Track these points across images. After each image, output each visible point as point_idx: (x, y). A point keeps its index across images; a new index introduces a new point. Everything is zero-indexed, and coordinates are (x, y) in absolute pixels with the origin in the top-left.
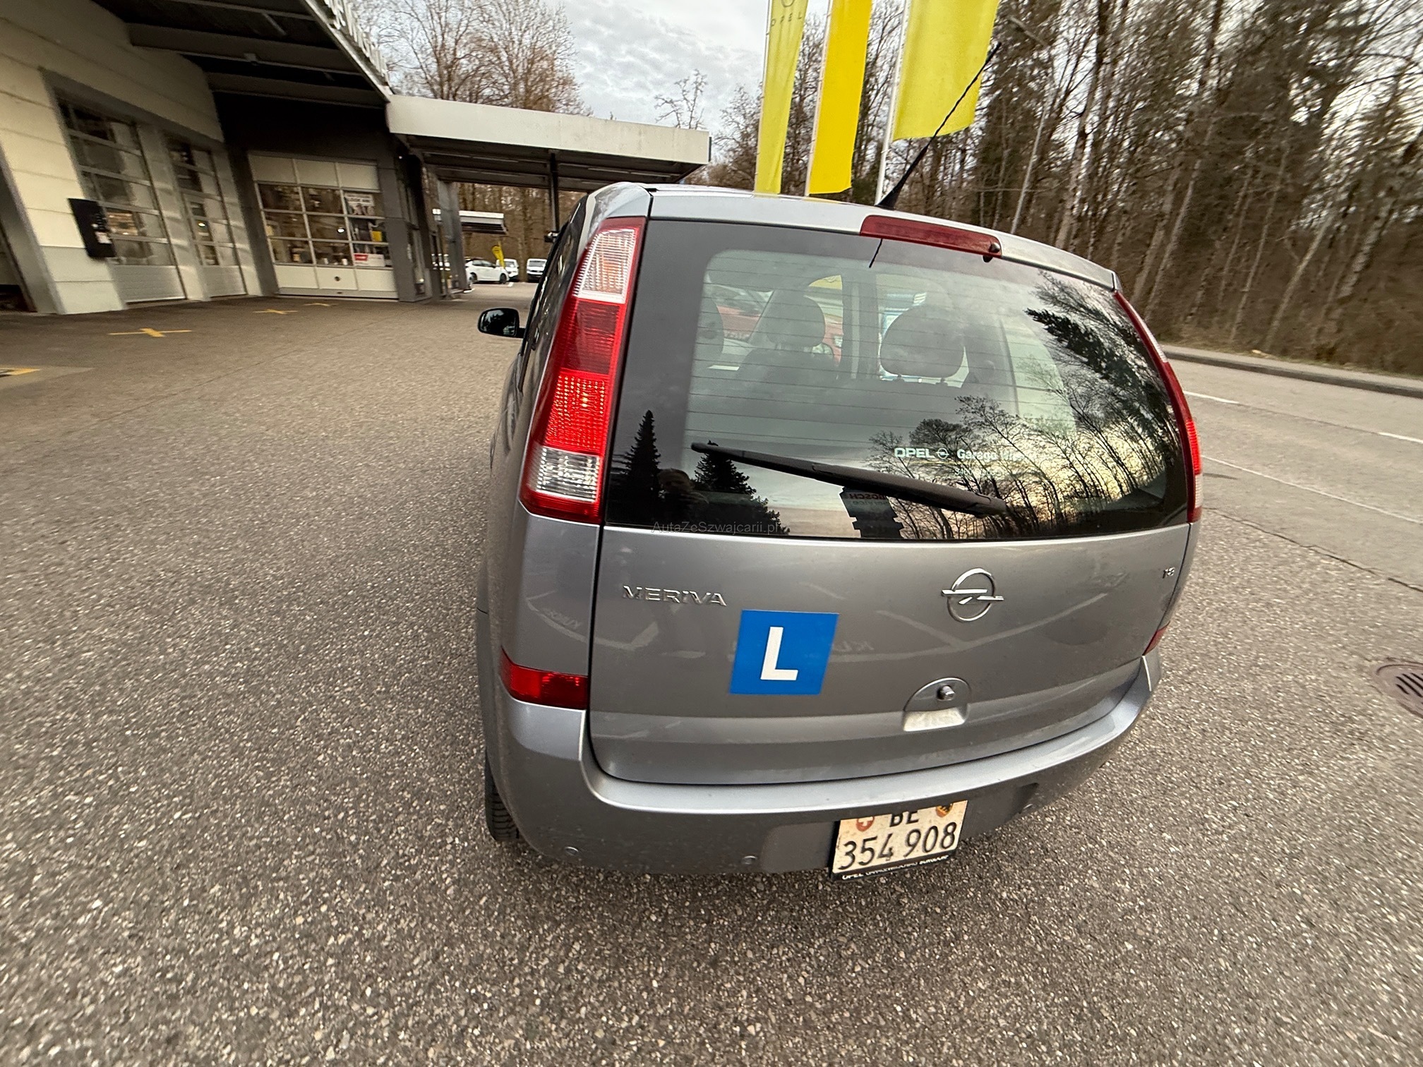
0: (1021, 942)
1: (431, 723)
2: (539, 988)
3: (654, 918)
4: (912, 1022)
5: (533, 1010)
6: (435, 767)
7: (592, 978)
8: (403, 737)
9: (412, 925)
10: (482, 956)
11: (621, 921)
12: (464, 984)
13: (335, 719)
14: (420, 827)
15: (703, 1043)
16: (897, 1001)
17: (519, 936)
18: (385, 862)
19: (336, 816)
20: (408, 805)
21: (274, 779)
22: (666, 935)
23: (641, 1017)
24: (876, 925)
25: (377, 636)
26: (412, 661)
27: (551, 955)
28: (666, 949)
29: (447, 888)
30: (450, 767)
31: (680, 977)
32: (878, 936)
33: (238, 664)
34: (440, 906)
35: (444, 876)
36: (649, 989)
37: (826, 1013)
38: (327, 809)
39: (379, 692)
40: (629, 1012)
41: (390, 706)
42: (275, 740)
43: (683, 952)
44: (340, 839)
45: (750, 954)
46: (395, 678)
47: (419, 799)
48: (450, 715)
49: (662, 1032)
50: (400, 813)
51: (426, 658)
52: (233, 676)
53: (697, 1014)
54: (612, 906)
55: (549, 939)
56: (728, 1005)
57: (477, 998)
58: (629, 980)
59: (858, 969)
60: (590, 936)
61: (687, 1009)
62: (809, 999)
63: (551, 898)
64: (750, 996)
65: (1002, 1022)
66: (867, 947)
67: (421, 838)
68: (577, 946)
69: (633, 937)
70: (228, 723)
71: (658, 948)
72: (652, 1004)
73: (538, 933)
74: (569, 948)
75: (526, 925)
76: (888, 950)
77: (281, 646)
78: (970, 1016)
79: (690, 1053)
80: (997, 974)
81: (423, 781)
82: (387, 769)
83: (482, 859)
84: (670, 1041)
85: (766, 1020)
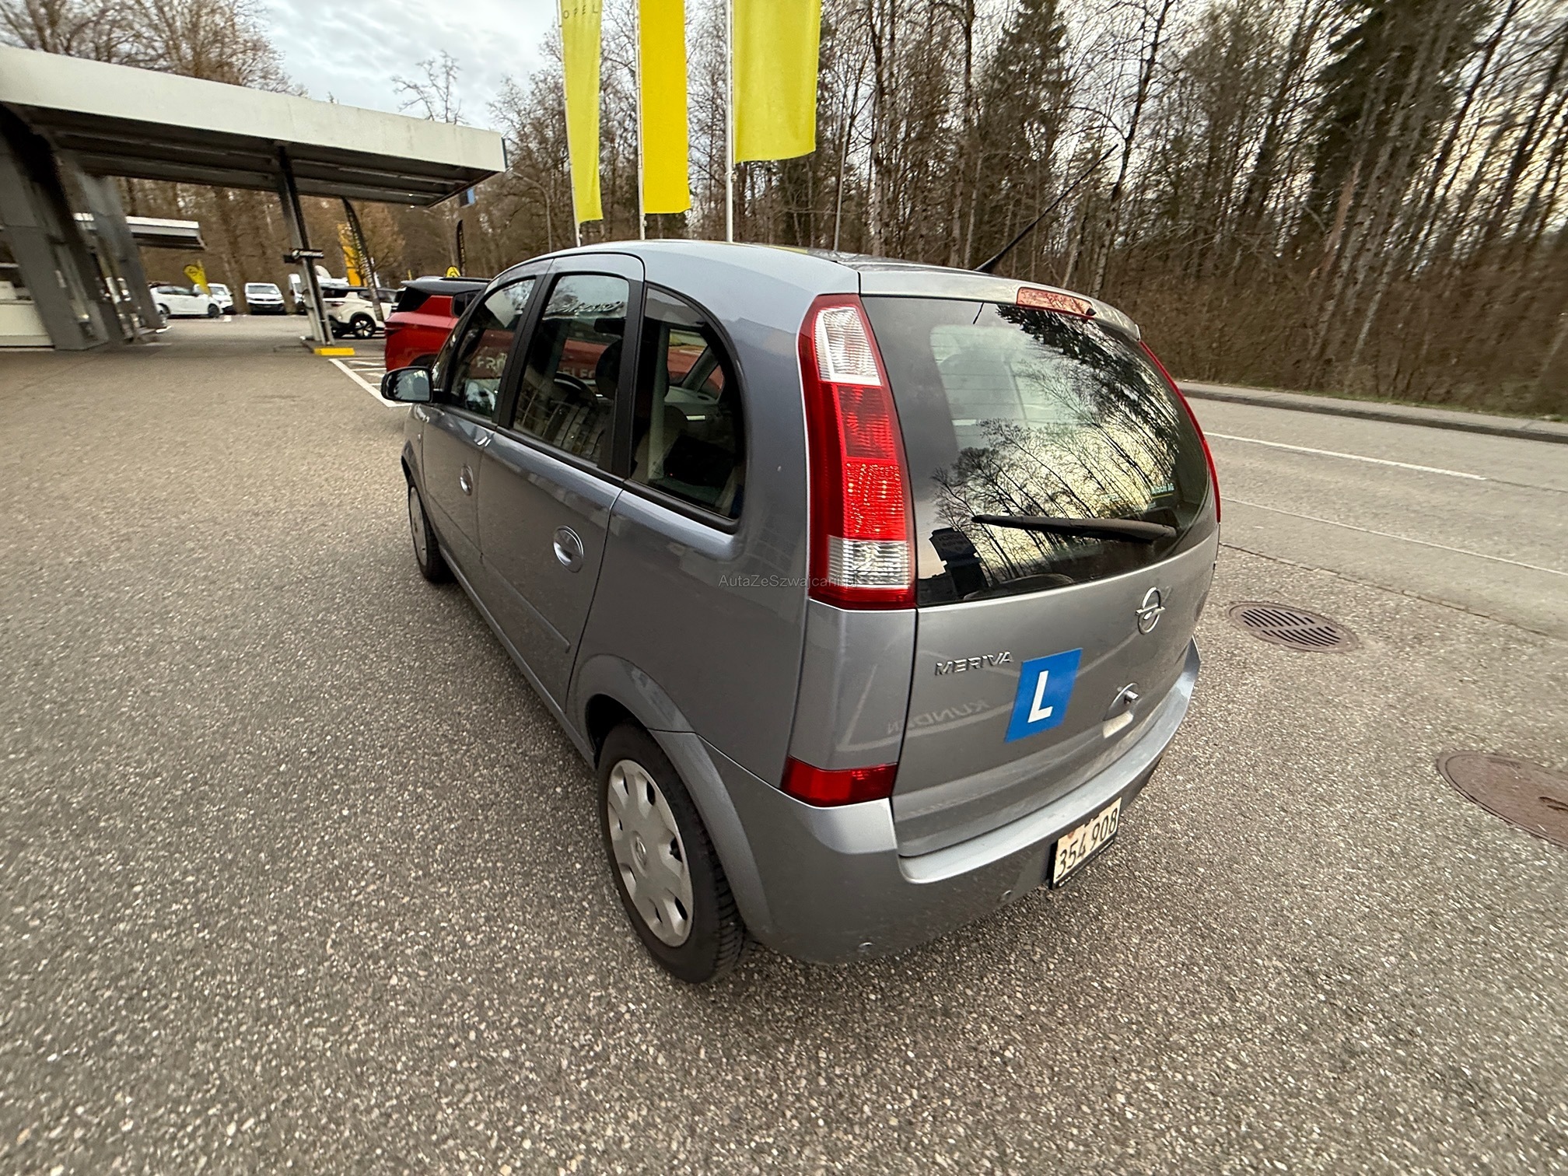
0: (1140, 896)
1: (510, 892)
2: (814, 1110)
3: (873, 997)
4: (1109, 990)
5: (822, 1132)
6: (550, 938)
7: (855, 1076)
8: (487, 919)
9: (644, 1112)
10: (738, 1107)
11: (846, 1013)
12: (740, 1143)
13: (380, 928)
14: (580, 1009)
15: (979, 1085)
16: (1092, 979)
17: (761, 1071)
18: (565, 1063)
19: (466, 1038)
20: (547, 992)
21: (346, 1030)
22: (894, 1009)
23: (918, 1089)
24: (1043, 925)
25: (364, 811)
26: (435, 828)
27: (804, 1073)
28: (901, 1020)
29: (655, 1058)
30: (568, 932)
31: (927, 1038)
32: (1050, 933)
33: (175, 907)
34: (660, 1080)
35: (644, 1047)
36: (908, 1061)
37: (1051, 1013)
38: (448, 1035)
39: (417, 878)
40: (905, 1090)
41: (444, 890)
42: (309, 984)
43: (916, 1017)
44: (491, 1062)
45: (969, 992)
46: (426, 856)
47: (557, 980)
48: (528, 875)
49: (943, 1093)
50: (544, 1004)
51: (451, 820)
52: (179, 924)
53: (961, 1063)
54: (831, 1003)
55: (793, 1059)
56: (979, 1043)
57: (761, 1150)
58: (887, 1062)
59: (1052, 966)
60: (829, 1040)
61: (949, 1063)
62: (1033, 1008)
63: (768, 1021)
64: (990, 1028)
65: (1163, 962)
66: (1047, 946)
67: (589, 1020)
68: (822, 1054)
69: (865, 1021)
70: (219, 986)
71: (893, 1022)
72: (920, 1074)
73: (778, 1059)
74: (817, 1061)
75: (762, 1058)
76: (1063, 942)
77: (227, 866)
78: (1142, 967)
79: (976, 1099)
80: (1139, 927)
81: (546, 958)
82: (493, 962)
83: (672, 1013)
84: (954, 1098)
85: (1014, 1040)
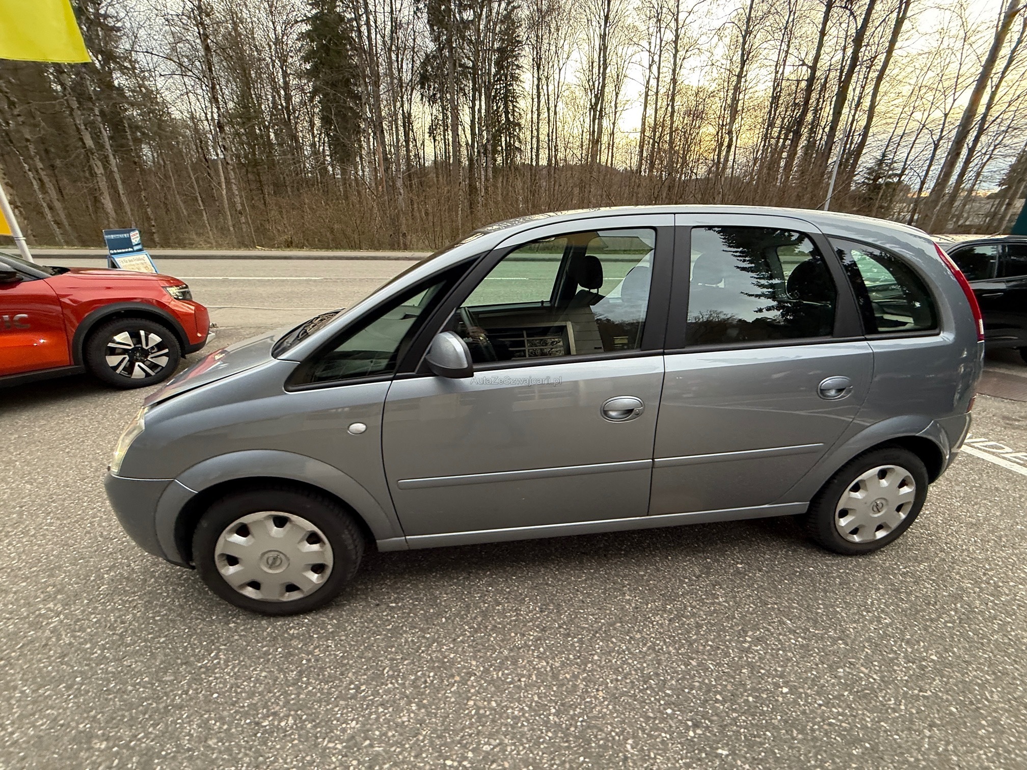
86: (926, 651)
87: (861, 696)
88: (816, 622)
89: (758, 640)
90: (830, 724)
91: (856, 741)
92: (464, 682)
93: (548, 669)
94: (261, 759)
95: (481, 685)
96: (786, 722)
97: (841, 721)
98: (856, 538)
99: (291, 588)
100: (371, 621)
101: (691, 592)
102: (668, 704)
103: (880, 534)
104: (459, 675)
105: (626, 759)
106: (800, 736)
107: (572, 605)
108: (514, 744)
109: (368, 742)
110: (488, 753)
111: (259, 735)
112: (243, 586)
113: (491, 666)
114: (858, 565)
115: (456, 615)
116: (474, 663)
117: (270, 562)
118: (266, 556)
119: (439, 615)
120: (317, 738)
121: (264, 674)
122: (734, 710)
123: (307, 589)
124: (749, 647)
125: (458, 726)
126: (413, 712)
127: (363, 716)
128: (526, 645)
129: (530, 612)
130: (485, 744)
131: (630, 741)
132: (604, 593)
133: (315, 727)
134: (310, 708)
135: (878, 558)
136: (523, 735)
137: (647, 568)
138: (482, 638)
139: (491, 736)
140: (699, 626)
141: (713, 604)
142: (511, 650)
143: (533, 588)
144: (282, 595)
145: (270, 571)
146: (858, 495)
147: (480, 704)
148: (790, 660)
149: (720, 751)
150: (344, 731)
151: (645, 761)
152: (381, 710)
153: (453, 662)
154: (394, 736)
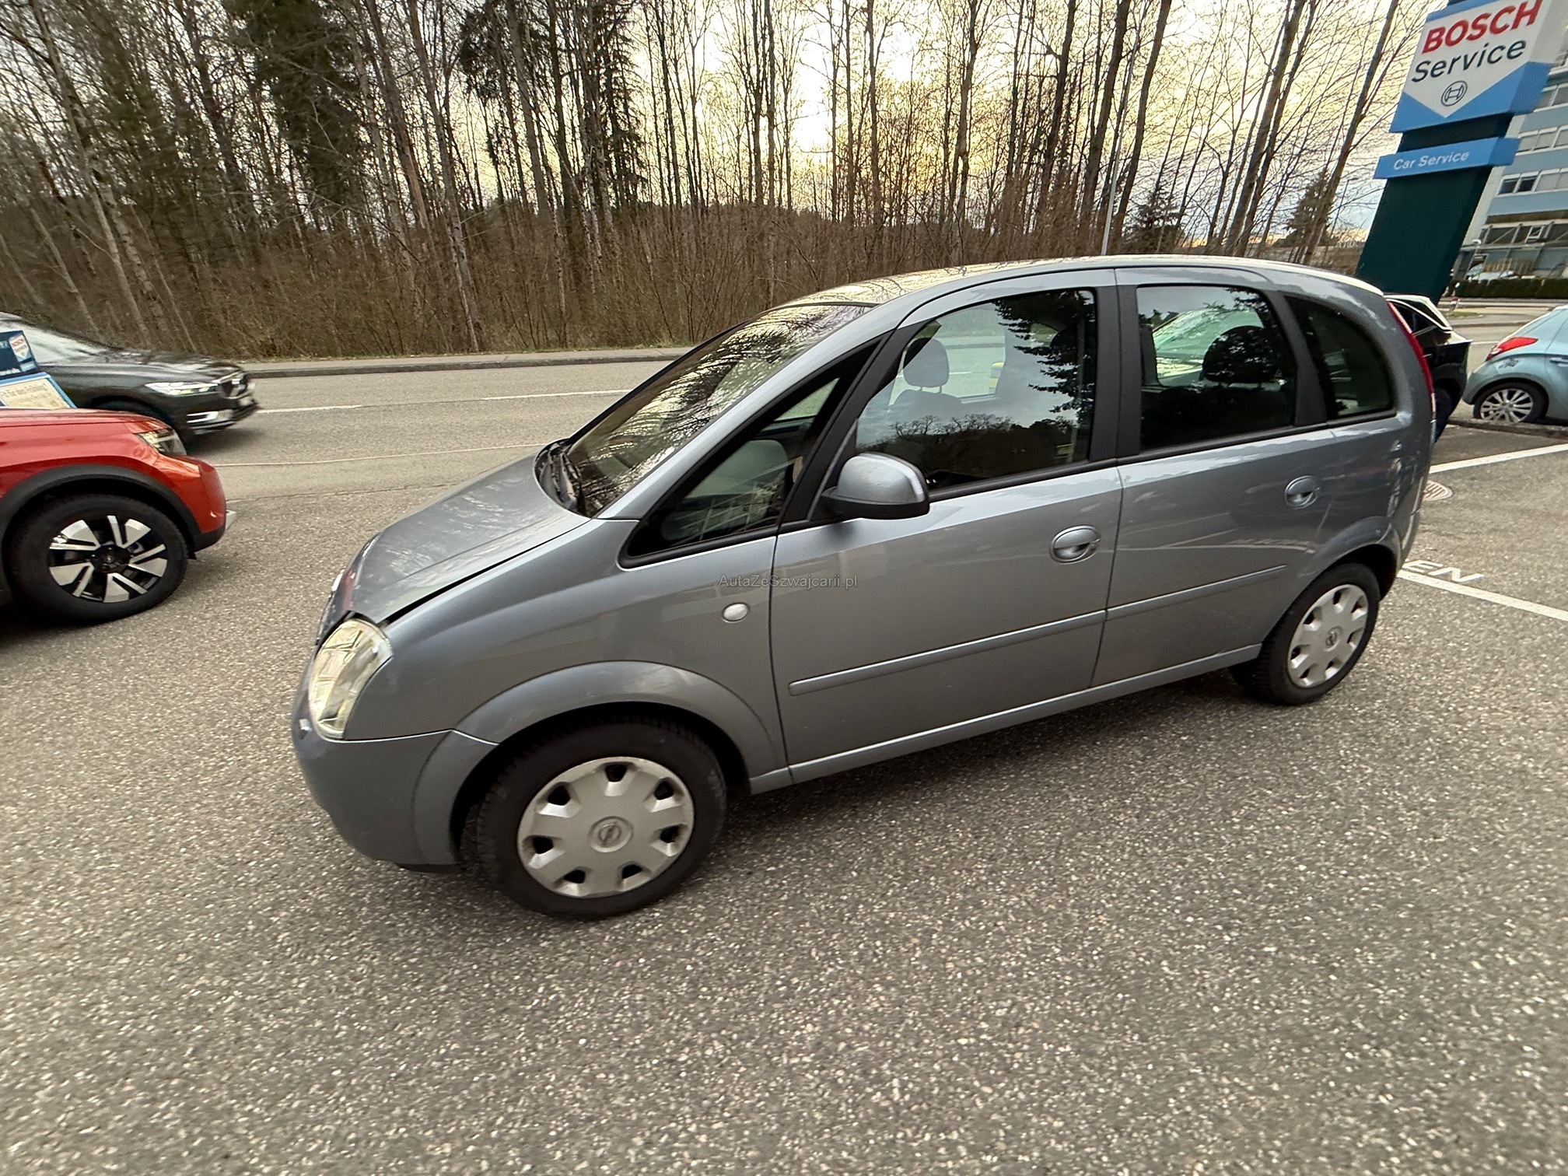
86: (1422, 795)
87: (1381, 857)
88: (1297, 786)
89: (1247, 820)
90: (1364, 893)
91: (1397, 906)
92: (926, 943)
93: (1024, 904)
94: (705, 1102)
95: (951, 942)
96: (1319, 901)
97: (1375, 887)
98: (1307, 682)
99: (630, 870)
100: (754, 896)
101: (1145, 779)
102: (1185, 912)
103: (1331, 672)
104: (915, 936)
105: (1170, 984)
106: (1341, 913)
107: (1010, 822)
108: (1030, 1000)
109: (842, 1045)
110: (1005, 1018)
111: (683, 1074)
112: (559, 882)
113: (950, 916)
114: (1311, 715)
115: (869, 864)
116: (926, 917)
117: (603, 836)
118: (597, 830)
119: (845, 868)
120: (769, 1058)
121: (639, 997)
122: (1260, 902)
123: (656, 868)
124: (1242, 829)
125: (950, 997)
126: (881, 994)
127: (817, 1015)
128: (980, 882)
129: (963, 840)
130: (996, 1008)
131: (1164, 963)
132: (1041, 800)
133: (757, 1044)
134: (737, 1024)
135: (1329, 703)
136: (1036, 987)
137: (1078, 761)
138: (918, 885)
139: (997, 997)
140: (1174, 817)
141: (1176, 787)
142: (964, 892)
143: (951, 811)
144: (619, 884)
145: (605, 850)
146: (1313, 626)
147: (962, 963)
148: (1290, 834)
149: (1266, 949)
150: (801, 1039)
151: (1193, 980)
152: (836, 1002)
153: (896, 922)
154: (872, 1028)
